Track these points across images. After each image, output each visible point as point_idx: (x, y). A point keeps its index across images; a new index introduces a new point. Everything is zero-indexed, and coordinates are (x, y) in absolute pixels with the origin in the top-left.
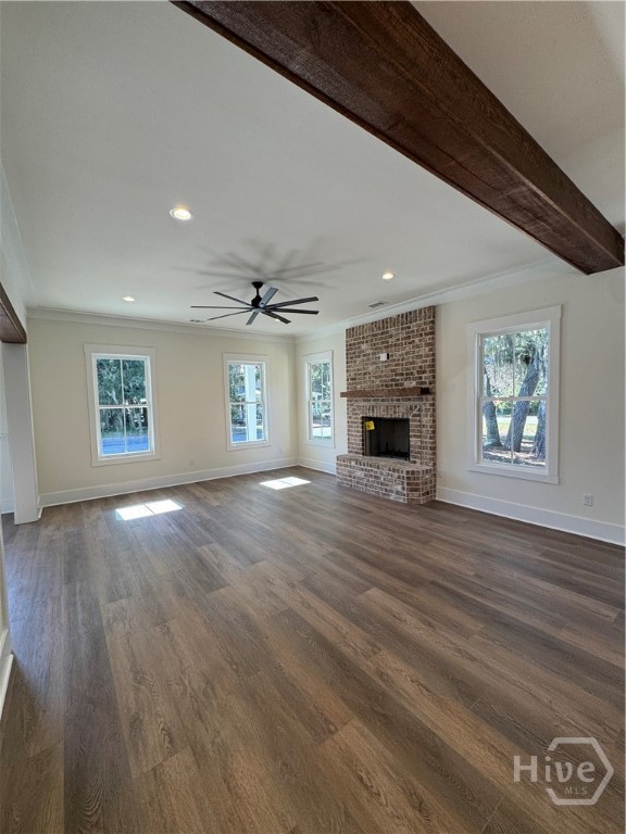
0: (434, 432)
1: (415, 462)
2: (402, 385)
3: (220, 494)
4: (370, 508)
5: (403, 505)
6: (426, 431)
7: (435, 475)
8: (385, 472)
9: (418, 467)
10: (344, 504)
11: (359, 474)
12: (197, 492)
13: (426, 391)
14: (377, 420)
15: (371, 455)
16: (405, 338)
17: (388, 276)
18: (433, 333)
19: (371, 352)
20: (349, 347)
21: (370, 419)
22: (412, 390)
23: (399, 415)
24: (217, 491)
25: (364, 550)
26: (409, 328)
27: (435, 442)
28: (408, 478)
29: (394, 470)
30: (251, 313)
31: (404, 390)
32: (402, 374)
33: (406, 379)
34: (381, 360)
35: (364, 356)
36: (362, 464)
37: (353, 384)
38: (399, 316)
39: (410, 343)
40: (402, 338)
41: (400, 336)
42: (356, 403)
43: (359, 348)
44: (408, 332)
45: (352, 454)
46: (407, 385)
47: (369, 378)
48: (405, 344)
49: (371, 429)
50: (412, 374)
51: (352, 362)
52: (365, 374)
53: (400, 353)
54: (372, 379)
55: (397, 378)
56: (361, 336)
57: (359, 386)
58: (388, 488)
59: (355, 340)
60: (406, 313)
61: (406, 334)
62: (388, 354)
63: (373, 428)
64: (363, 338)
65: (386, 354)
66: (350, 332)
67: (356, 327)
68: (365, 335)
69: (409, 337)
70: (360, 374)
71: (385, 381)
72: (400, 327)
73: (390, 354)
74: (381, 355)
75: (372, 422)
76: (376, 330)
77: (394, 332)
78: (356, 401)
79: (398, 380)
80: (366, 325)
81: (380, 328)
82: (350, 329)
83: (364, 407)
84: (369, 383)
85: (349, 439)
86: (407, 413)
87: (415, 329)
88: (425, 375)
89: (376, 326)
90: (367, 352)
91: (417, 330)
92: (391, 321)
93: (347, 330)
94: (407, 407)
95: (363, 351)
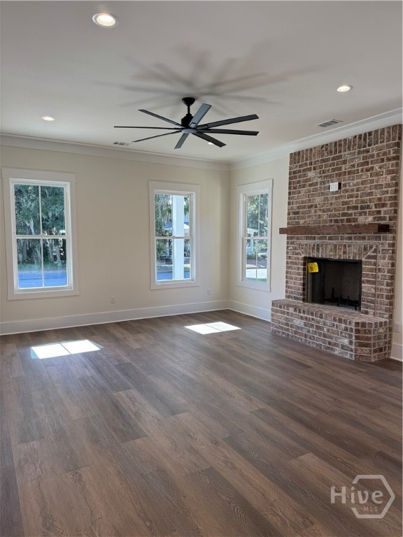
0: (392, 278)
1: (367, 313)
2: (355, 220)
3: (142, 337)
4: (309, 362)
5: (350, 361)
6: (383, 276)
7: (390, 330)
8: (329, 322)
9: (369, 318)
10: (278, 356)
11: (298, 322)
12: (118, 333)
13: (385, 229)
14: (322, 262)
15: (313, 301)
16: (362, 164)
17: (344, 89)
18: (397, 158)
19: (319, 180)
20: (293, 175)
21: (313, 260)
22: (367, 227)
23: (350, 257)
24: (139, 333)
25: (300, 409)
26: (368, 151)
27: (392, 290)
28: (358, 331)
29: (340, 321)
30: (181, 134)
31: (357, 226)
32: (356, 208)
33: (361, 214)
34: (331, 190)
35: (310, 185)
36: (302, 311)
37: (295, 219)
38: (355, 137)
39: (367, 170)
40: (358, 164)
41: (356, 162)
42: (298, 242)
43: (305, 176)
44: (366, 157)
45: (290, 300)
46: (362, 220)
47: (315, 212)
48: (362, 171)
49: (314, 271)
50: (368, 207)
51: (295, 192)
52: (311, 207)
53: (355, 182)
54: (319, 213)
55: (350, 212)
56: (308, 162)
57: (302, 222)
58: (333, 341)
59: (301, 166)
60: (365, 134)
61: (363, 159)
62: (340, 184)
63: (317, 271)
64: (311, 164)
65: (337, 183)
66: (295, 157)
67: (303, 151)
68: (313, 160)
69: (367, 163)
70: (304, 207)
71: (335, 216)
72: (357, 151)
73: (343, 183)
74: (331, 184)
75: (316, 264)
76: (326, 154)
77: (349, 157)
78: (298, 238)
79: (351, 214)
80: (314, 148)
81: (331, 152)
82: (295, 153)
83: (306, 245)
84: (314, 218)
85: (287, 282)
86: (359, 254)
87: (375, 153)
88: (385, 209)
89: (326, 149)
90: (315, 181)
91: (378, 154)
92: (345, 143)
93: (291, 154)
94: (360, 247)
95: (310, 179)
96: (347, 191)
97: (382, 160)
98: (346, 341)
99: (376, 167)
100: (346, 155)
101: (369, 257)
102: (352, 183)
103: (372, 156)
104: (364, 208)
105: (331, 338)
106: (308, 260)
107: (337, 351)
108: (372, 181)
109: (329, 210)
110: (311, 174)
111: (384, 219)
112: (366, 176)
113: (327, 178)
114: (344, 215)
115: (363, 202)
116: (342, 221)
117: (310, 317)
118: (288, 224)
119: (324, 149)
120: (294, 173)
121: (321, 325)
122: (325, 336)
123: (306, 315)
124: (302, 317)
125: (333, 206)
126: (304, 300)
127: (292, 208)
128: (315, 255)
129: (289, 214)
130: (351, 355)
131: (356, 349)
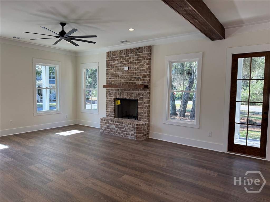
0: (149, 106)
1: (140, 120)
2: (135, 83)
4: (119, 143)
5: (135, 140)
6: (146, 105)
7: (149, 126)
8: (126, 125)
9: (141, 122)
11: (113, 127)
13: (146, 87)
14: (122, 100)
15: (118, 117)
16: (137, 60)
17: (131, 30)
18: (150, 59)
19: (120, 65)
20: (108, 62)
21: (118, 99)
22: (140, 86)
23: (133, 98)
24: (30, 139)
25: (118, 160)
26: (139, 55)
27: (149, 111)
28: (137, 128)
29: (130, 124)
31: (136, 85)
32: (135, 78)
33: (137, 80)
34: (125, 70)
35: (116, 67)
36: (114, 122)
37: (110, 81)
38: (134, 48)
39: (139, 63)
40: (135, 60)
41: (135, 59)
42: (111, 91)
43: (113, 62)
44: (139, 57)
45: (108, 117)
46: (138, 83)
47: (119, 78)
48: (137, 63)
49: (119, 104)
50: (140, 78)
51: (109, 69)
52: (117, 76)
53: (134, 67)
54: (120, 79)
55: (133, 79)
56: (115, 57)
57: (113, 82)
58: (127, 133)
59: (111, 58)
60: (138, 48)
61: (137, 58)
62: (128, 67)
63: (120, 104)
64: (116, 57)
65: (127, 67)
66: (109, 54)
67: (112, 51)
68: (117, 56)
69: (139, 60)
70: (114, 76)
71: (127, 80)
72: (135, 54)
73: (130, 67)
74: (125, 67)
75: (119, 101)
76: (123, 54)
77: (132, 57)
78: (111, 90)
79: (133, 80)
80: (117, 51)
81: (125, 53)
82: (109, 52)
83: (115, 93)
84: (118, 81)
85: (107, 109)
86: (137, 97)
87: (142, 56)
88: (146, 79)
89: (122, 52)
90: (118, 65)
91: (143, 57)
92: (130, 50)
93: (107, 52)
94: (137, 94)
95: (116, 64)
96: (131, 71)
97: (145, 59)
98: (133, 132)
99: (142, 62)
100: (131, 55)
101: (141, 98)
102: (133, 67)
103: (141, 57)
104: (138, 78)
105: (127, 132)
106: (116, 99)
107: (130, 137)
108: (141, 67)
109: (124, 78)
110: (116, 62)
111: (146, 83)
112: (138, 65)
113: (123, 65)
114: (130, 80)
115: (138, 75)
116: (130, 83)
117: (118, 124)
118: (107, 83)
119: (121, 52)
120: (109, 60)
121: (123, 127)
122: (124, 131)
123: (116, 123)
124: (114, 124)
125: (126, 77)
126: (114, 117)
127: (108, 76)
128: (119, 97)
129: (107, 79)
130: (135, 138)
131: (137, 135)
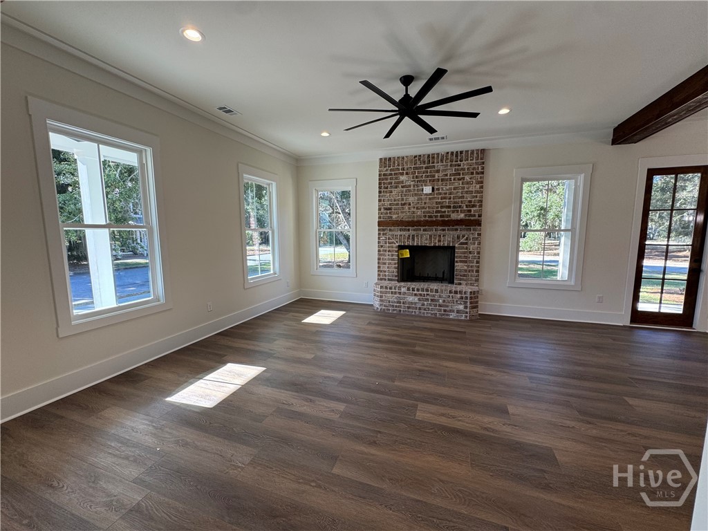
0: (479, 258)
1: (460, 284)
2: (449, 216)
6: (473, 256)
14: (413, 249)
16: (454, 175)
17: (504, 111)
18: (483, 173)
19: (412, 183)
20: (382, 178)
21: (407, 247)
22: (459, 222)
23: (445, 244)
26: (459, 165)
28: (471, 297)
29: (456, 292)
31: (451, 221)
32: (449, 207)
33: (453, 212)
34: (424, 192)
35: (402, 187)
38: (448, 153)
39: (459, 179)
40: (450, 174)
41: (449, 172)
42: (391, 233)
43: (396, 179)
44: (458, 169)
46: (454, 216)
48: (454, 179)
49: (405, 257)
51: (386, 192)
53: (448, 187)
54: (412, 209)
56: (400, 167)
58: (448, 309)
59: (391, 170)
60: (457, 152)
61: (455, 171)
63: (409, 256)
64: (403, 169)
65: (431, 187)
67: (394, 158)
68: (406, 167)
69: (459, 174)
71: (429, 212)
72: (449, 164)
73: (436, 187)
75: (407, 250)
77: (441, 168)
78: (390, 230)
79: (444, 212)
80: (407, 157)
81: (424, 162)
82: (385, 159)
83: (401, 235)
84: (408, 214)
85: (379, 267)
86: (453, 242)
87: (466, 167)
88: (474, 209)
89: (419, 159)
90: (408, 183)
91: (468, 168)
92: (438, 157)
93: (381, 159)
94: (453, 236)
95: (402, 182)
96: (440, 194)
97: (472, 173)
98: (461, 307)
99: (467, 178)
100: (439, 166)
101: (462, 244)
102: (445, 188)
103: (464, 169)
104: (456, 208)
105: (447, 306)
107: (453, 316)
108: (463, 188)
109: (423, 208)
110: (403, 178)
111: (474, 216)
112: (458, 184)
113: (420, 182)
114: (437, 212)
115: (455, 203)
116: (437, 216)
117: (425, 293)
118: (381, 218)
119: (417, 158)
120: (385, 175)
121: (436, 298)
122: (440, 306)
123: (420, 292)
124: (416, 295)
125: (427, 205)
126: (398, 281)
127: (383, 205)
128: (409, 243)
129: (380, 209)
130: (466, 317)
131: (470, 311)
